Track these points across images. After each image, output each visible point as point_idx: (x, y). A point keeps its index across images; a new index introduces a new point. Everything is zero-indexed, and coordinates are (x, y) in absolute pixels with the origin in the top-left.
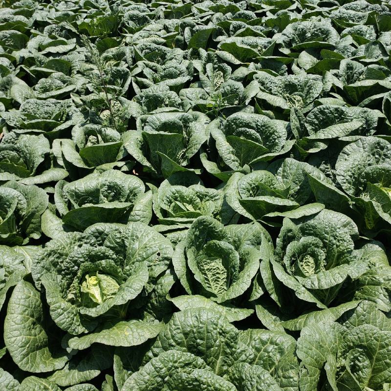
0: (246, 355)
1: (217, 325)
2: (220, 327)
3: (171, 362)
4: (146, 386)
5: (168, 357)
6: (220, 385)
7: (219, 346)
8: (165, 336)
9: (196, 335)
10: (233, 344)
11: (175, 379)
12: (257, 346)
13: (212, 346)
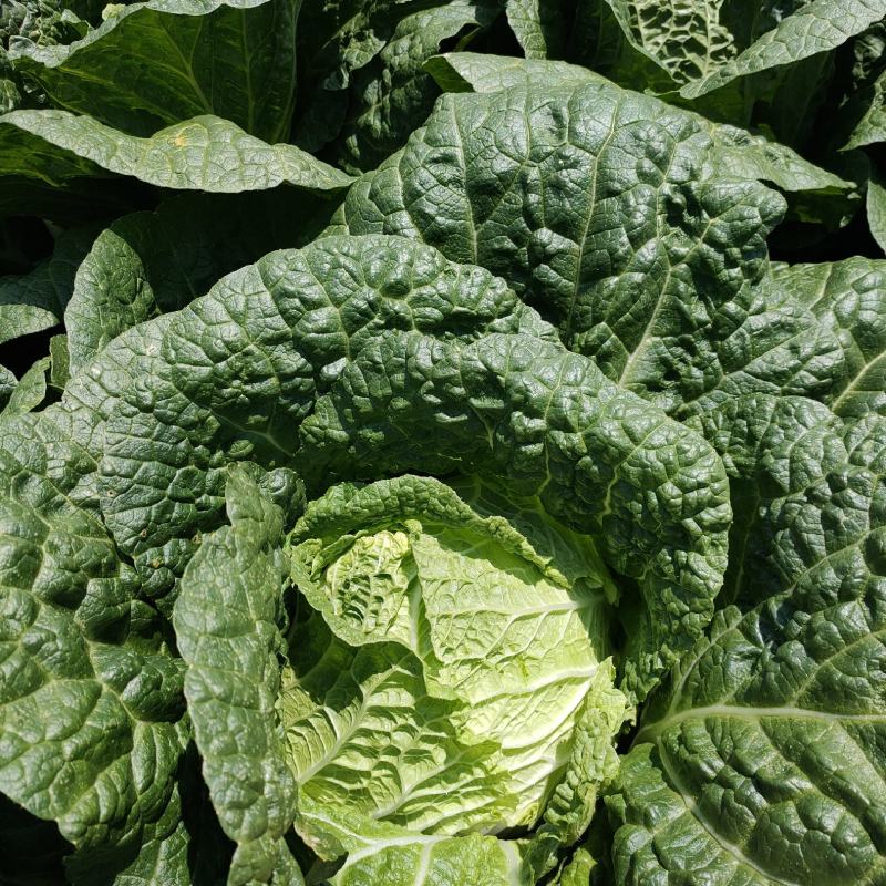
0: (794, 349)
1: (662, 163)
2: (682, 176)
3: (372, 284)
4: (215, 373)
5: (356, 259)
6: (629, 433)
7: (654, 271)
8: (372, 197)
9: (533, 198)
10: (736, 272)
11: (375, 367)
12: (867, 316)
13: (615, 265)
